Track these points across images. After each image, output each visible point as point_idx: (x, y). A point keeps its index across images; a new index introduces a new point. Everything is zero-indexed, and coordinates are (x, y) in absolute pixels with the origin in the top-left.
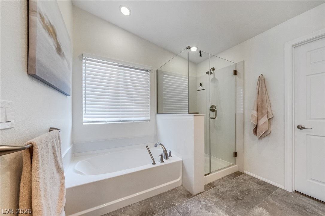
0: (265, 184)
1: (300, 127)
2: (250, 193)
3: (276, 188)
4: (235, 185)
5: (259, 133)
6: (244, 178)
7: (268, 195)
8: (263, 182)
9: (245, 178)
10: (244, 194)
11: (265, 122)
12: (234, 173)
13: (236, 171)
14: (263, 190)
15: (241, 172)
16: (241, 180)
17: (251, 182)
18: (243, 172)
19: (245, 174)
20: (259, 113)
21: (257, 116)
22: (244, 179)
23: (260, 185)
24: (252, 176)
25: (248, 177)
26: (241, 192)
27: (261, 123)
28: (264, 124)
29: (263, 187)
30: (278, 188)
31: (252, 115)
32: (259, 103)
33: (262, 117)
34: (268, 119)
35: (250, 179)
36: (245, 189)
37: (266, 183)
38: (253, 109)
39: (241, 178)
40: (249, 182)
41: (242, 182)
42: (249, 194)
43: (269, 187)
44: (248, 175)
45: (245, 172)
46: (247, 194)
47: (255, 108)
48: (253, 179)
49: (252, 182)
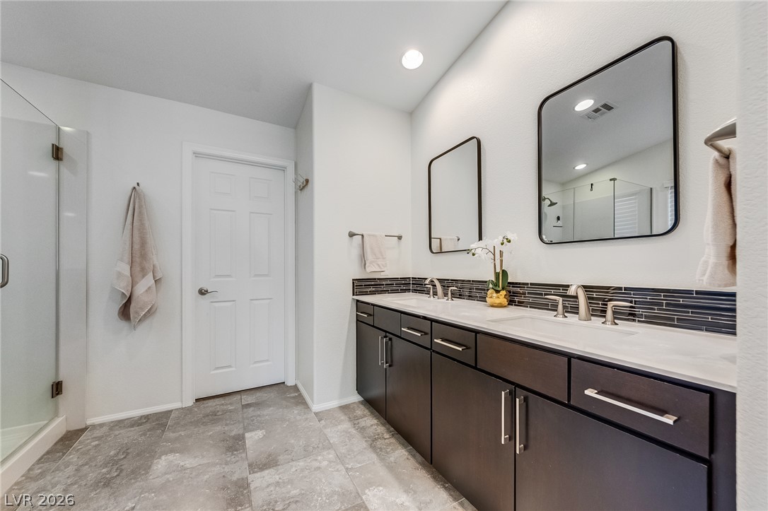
0: (149, 419)
1: (203, 292)
2: (129, 451)
3: (168, 413)
4: (80, 463)
5: (137, 313)
6: (95, 435)
7: (163, 431)
8: (141, 417)
9: (98, 433)
10: (116, 462)
11: (149, 288)
12: (56, 444)
13: (60, 437)
14: (149, 430)
15: (78, 430)
16: (89, 444)
17: (117, 432)
18: (84, 426)
19: (94, 427)
20: (137, 269)
21: (131, 276)
22: (95, 438)
23: (141, 424)
24: (112, 422)
25: (105, 429)
26: (109, 463)
27: (141, 289)
28: (147, 291)
29: (148, 426)
30: (171, 411)
31: (119, 275)
32: (136, 247)
33: (143, 276)
34: (155, 281)
35: (111, 429)
36: (112, 453)
37: (148, 415)
38: (122, 260)
39: (88, 439)
40: (113, 436)
41: (96, 446)
42: (128, 454)
43: (157, 420)
44: (101, 425)
45: (90, 422)
46: (125, 458)
47: (127, 257)
48: (119, 423)
49: (121, 431)
